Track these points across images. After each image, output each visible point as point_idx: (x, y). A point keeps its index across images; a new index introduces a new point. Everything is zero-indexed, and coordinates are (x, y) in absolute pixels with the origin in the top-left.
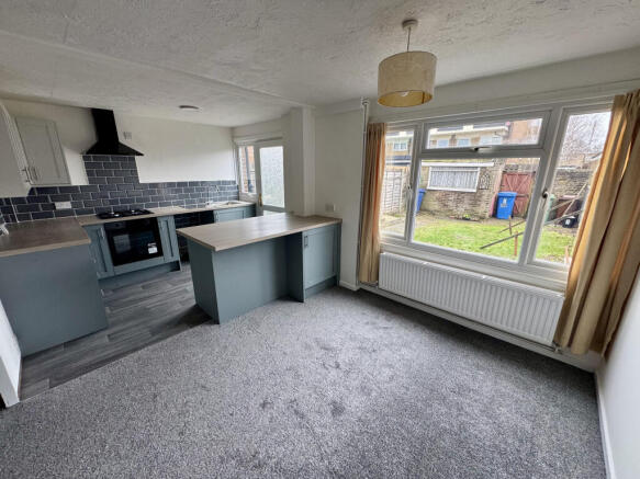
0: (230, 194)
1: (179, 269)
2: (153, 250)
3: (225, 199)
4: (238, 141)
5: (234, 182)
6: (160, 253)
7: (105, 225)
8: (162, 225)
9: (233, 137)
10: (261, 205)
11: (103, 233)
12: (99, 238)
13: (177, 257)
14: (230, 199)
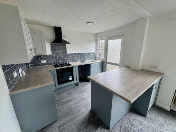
0: (93, 57)
1: (78, 85)
2: (71, 79)
3: (92, 59)
4: (98, 38)
5: (95, 53)
6: (73, 80)
7: (57, 70)
8: (74, 69)
9: (96, 37)
10: (106, 62)
11: (56, 73)
12: (54, 75)
13: (78, 81)
14: (93, 59)
